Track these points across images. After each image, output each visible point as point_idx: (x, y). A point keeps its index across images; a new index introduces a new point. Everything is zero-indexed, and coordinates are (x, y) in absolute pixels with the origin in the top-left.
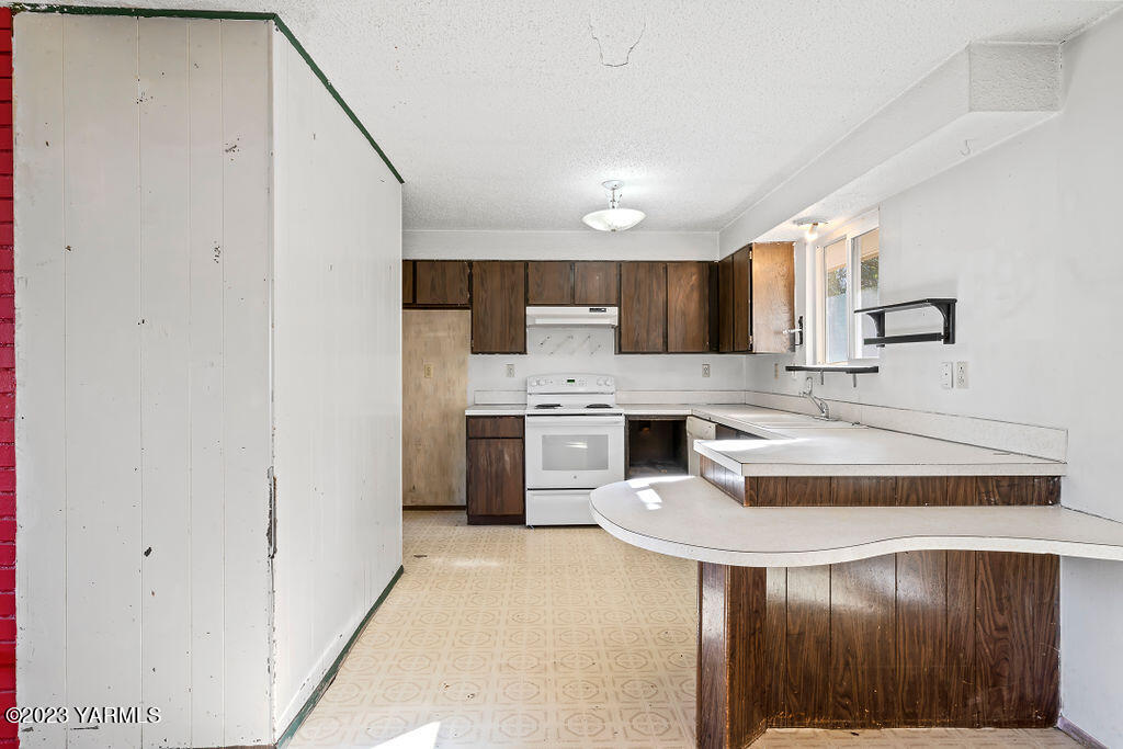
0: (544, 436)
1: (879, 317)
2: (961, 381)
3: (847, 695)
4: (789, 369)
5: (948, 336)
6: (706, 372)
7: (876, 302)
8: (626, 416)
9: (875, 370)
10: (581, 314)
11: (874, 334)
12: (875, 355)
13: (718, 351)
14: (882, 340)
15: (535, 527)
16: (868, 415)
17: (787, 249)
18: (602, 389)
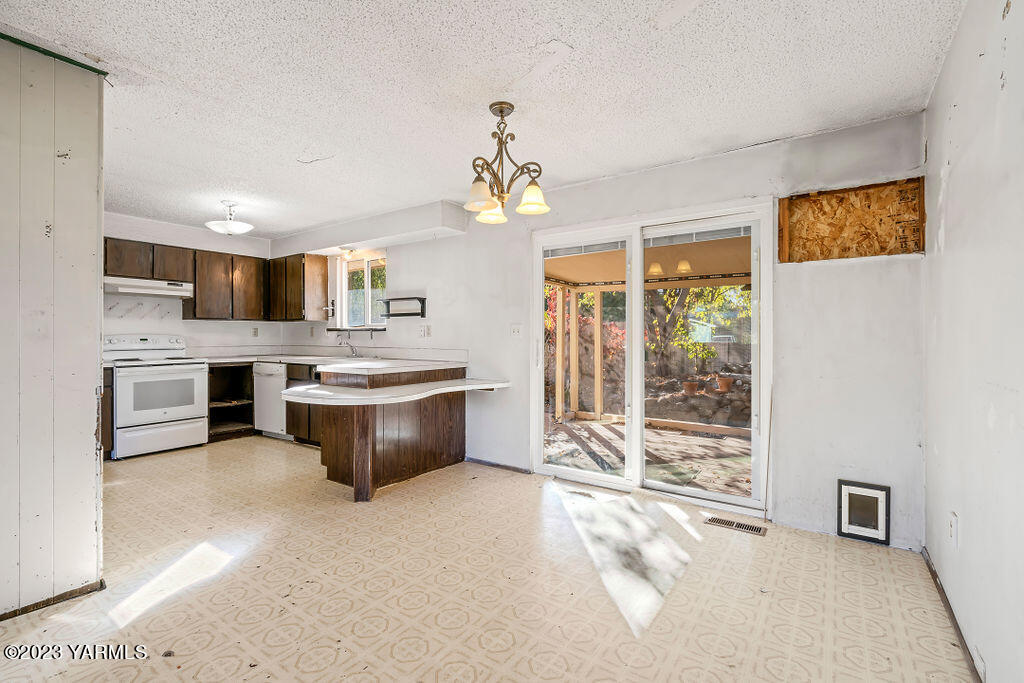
0: (135, 384)
1: (388, 303)
2: (428, 334)
3: (405, 466)
4: (329, 330)
5: (423, 314)
6: (256, 333)
7: (384, 295)
8: (209, 364)
9: (385, 330)
10: (160, 287)
11: (385, 313)
12: (385, 323)
13: (269, 320)
14: (389, 315)
15: (126, 458)
16: (379, 352)
17: (324, 260)
18: (172, 346)
